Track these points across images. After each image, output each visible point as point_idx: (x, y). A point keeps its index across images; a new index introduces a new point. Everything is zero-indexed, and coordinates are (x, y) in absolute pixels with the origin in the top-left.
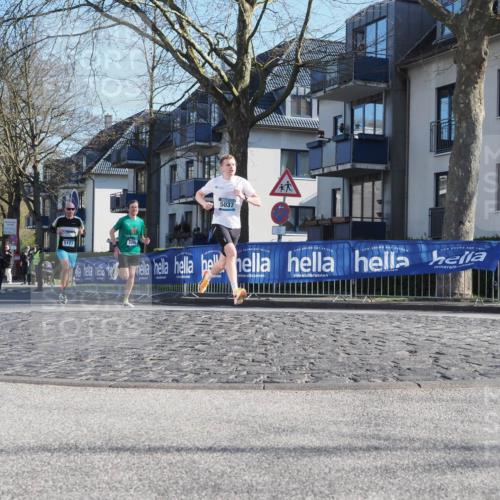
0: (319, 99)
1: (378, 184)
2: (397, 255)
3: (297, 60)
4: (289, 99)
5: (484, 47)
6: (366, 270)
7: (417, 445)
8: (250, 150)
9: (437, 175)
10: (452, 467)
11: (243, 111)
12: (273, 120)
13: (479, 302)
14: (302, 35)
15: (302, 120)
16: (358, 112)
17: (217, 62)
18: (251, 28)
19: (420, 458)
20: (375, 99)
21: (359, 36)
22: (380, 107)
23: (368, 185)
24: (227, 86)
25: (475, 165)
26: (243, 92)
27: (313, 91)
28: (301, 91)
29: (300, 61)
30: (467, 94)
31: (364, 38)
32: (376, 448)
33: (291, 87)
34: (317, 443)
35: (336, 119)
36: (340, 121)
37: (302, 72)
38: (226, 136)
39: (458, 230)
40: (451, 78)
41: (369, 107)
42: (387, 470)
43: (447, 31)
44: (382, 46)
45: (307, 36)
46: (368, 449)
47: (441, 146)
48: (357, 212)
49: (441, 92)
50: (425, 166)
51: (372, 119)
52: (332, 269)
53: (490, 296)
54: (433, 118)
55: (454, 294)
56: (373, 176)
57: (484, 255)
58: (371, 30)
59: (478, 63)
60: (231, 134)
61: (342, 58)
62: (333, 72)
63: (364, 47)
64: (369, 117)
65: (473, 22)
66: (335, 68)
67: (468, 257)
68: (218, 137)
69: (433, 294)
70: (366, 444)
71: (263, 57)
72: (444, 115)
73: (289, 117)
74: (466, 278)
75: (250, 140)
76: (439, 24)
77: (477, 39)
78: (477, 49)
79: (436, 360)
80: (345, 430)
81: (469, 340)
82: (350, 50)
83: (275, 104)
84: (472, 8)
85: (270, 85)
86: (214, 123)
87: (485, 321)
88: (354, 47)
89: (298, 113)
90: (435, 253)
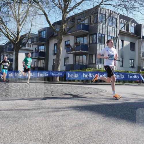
0: (33, 44)
1: (43, 60)
2: (46, 73)
3: (28, 37)
4: (27, 44)
5: (62, 37)
6: (40, 76)
7: (47, 108)
8: (19, 53)
9: (54, 59)
10: (52, 112)
11: (18, 46)
12: (24, 48)
13: (60, 82)
14: (29, 33)
15: (29, 48)
16: (40, 47)
17: (13, 36)
18: (20, 30)
19: (47, 110)
20: (43, 45)
21: (40, 33)
22: (44, 47)
23: (41, 61)
24: (15, 41)
25: (60, 58)
26: (18, 42)
27: (32, 43)
28: (29, 43)
29: (29, 37)
30: (59, 45)
31: (41, 34)
32: (39, 109)
33: (27, 42)
34: (28, 108)
35: (36, 48)
36: (36, 49)
37: (29, 39)
38: (14, 50)
39: (57, 69)
40: (56, 42)
41: (42, 46)
42: (41, 113)
43: (56, 34)
44: (45, 35)
45: (30, 33)
46: (38, 109)
47: (55, 54)
48: (39, 65)
49: (55, 44)
50: (52, 58)
51: (42, 49)
52: (34, 76)
53: (62, 81)
54: (53, 49)
55: (56, 81)
56: (42, 59)
57: (62, 74)
58: (42, 33)
59: (61, 40)
60: (15, 50)
61: (37, 37)
62: (35, 40)
63: (41, 35)
64: (42, 48)
65: (60, 32)
66: (36, 39)
67: (59, 74)
68: (13, 51)
69: (52, 81)
70: (37, 108)
71: (22, 36)
72: (55, 49)
73: (27, 47)
74: (58, 78)
75: (19, 51)
76: (55, 32)
77: (61, 36)
78: (61, 37)
79: (52, 93)
80: (34, 106)
81: (58, 89)
82: (39, 36)
83: (24, 45)
84: (60, 30)
85: (23, 41)
86: (12, 48)
87: (61, 85)
88: (39, 35)
89: (29, 47)
90: (53, 73)
